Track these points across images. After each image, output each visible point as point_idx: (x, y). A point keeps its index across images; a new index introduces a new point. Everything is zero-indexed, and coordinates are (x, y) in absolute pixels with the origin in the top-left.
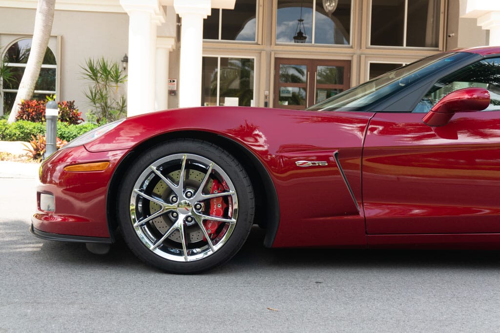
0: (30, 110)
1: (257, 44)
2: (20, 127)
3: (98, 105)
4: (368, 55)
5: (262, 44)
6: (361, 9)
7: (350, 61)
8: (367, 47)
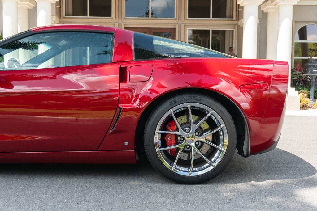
1: (112, 19)
4: (185, 25)
5: (115, 19)
7: (174, 29)
8: (186, 19)
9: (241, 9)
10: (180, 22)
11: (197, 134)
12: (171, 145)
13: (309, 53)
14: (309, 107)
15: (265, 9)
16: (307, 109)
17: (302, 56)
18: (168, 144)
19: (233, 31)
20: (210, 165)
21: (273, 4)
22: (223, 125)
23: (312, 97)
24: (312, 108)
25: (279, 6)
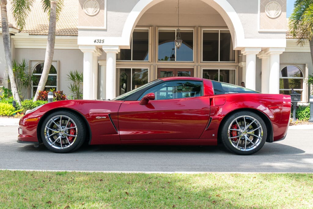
0: (43, 96)
1: (149, 62)
2: (38, 103)
3: (74, 92)
4: (201, 66)
5: (151, 62)
6: (197, 44)
7: (193, 69)
8: (201, 62)
9: (241, 55)
10: (197, 64)
11: (247, 130)
12: (235, 136)
13: (290, 86)
14: (292, 124)
15: (260, 57)
16: (291, 125)
17: (284, 89)
18: (233, 135)
19: (235, 70)
20: (255, 145)
21: (266, 53)
22: (261, 126)
23: (294, 117)
24: (294, 125)
25: (270, 55)
